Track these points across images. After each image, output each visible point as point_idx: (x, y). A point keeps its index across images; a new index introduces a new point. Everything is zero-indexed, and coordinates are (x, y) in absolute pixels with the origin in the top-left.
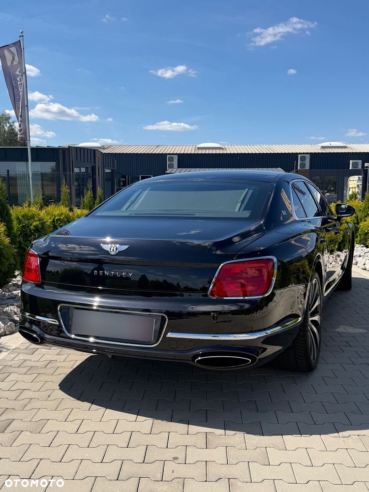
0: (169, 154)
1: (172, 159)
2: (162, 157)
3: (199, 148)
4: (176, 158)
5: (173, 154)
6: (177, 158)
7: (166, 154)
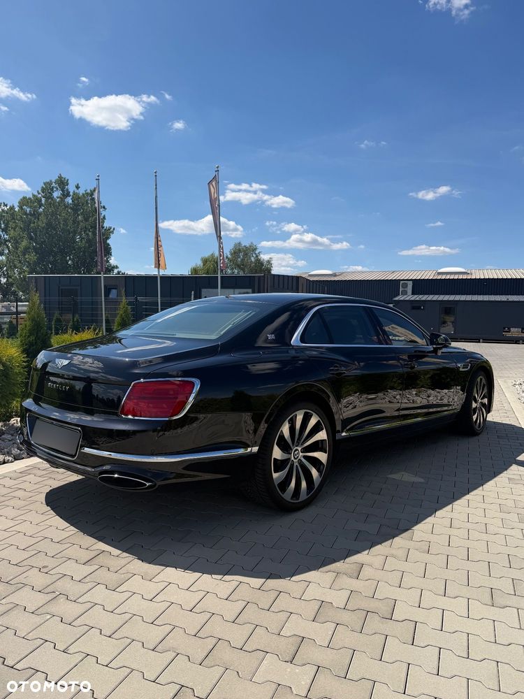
0: (403, 280)
1: (405, 286)
2: (395, 283)
3: (439, 274)
4: (410, 284)
5: (407, 280)
6: (411, 286)
7: (400, 280)
